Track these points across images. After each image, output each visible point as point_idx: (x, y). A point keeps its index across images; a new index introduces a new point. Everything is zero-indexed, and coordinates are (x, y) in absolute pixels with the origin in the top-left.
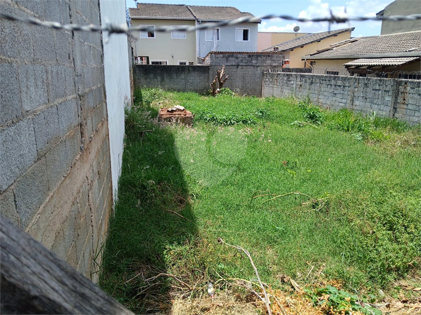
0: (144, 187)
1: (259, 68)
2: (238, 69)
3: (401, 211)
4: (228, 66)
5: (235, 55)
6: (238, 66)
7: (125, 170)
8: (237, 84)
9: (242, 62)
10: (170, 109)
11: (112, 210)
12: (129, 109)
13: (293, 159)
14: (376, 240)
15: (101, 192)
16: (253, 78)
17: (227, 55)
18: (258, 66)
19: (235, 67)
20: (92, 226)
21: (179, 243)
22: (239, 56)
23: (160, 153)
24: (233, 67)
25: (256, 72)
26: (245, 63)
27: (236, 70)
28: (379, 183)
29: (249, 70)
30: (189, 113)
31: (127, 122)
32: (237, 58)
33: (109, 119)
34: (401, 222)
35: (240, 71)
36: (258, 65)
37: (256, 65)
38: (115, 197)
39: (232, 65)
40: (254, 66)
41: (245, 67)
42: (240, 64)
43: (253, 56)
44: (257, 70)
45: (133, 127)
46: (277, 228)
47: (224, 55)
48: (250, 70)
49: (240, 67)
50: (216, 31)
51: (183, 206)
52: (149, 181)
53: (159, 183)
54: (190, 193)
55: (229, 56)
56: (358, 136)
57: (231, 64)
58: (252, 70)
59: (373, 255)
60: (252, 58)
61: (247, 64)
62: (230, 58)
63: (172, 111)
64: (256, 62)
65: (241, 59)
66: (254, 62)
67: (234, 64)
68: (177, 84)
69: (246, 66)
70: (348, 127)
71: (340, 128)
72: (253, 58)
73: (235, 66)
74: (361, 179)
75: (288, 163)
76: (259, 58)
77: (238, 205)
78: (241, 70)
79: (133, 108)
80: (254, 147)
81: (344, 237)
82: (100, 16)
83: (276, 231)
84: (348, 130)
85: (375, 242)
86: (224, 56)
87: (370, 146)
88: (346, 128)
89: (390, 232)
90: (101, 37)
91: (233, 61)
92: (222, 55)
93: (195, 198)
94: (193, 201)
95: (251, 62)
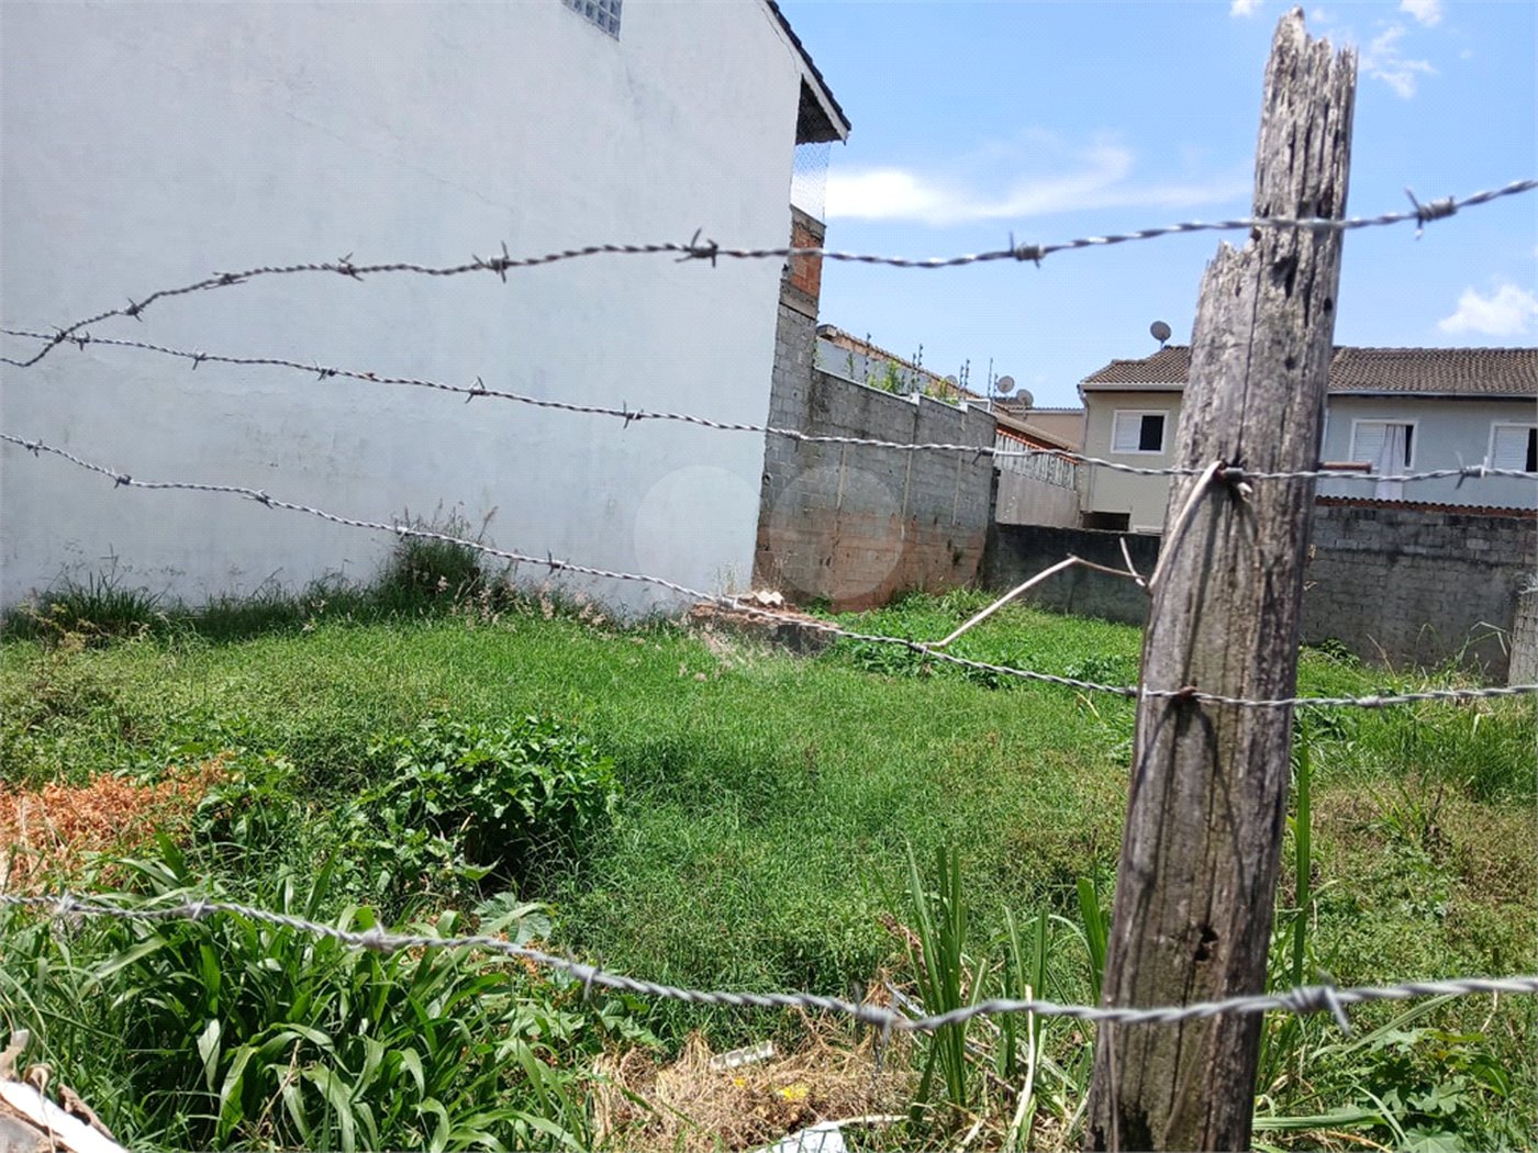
1: (1498, 574)
2: (1396, 569)
4: (1348, 550)
5: (1383, 512)
6: (1394, 555)
8: (1387, 626)
9: (1416, 543)
16: (1468, 610)
17: (1346, 510)
18: (1497, 565)
19: (1382, 560)
22: (1403, 516)
24: (1369, 559)
25: (1483, 590)
26: (1431, 546)
27: (1383, 572)
29: (1449, 575)
32: (1392, 524)
35: (1401, 578)
36: (1493, 558)
37: (1486, 558)
39: (1367, 551)
40: (1474, 563)
41: (1430, 563)
42: (1407, 549)
43: (1470, 520)
44: (1488, 581)
47: (1335, 509)
48: (1454, 578)
49: (1404, 561)
50: (1401, 433)
55: (1357, 513)
57: (1362, 546)
58: (1464, 577)
60: (1464, 530)
61: (1441, 552)
62: (1363, 524)
64: (1486, 547)
65: (1411, 529)
66: (1475, 545)
67: (1376, 546)
68: (1132, 600)
69: (1435, 558)
72: (1473, 529)
73: (1378, 553)
76: (1505, 533)
78: (1408, 571)
86: (1335, 513)
91: (1371, 535)
92: (1326, 509)
95: (1458, 543)
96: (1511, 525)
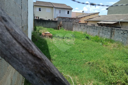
1: (72, 23)
3: (114, 66)
6: (66, 21)
8: (65, 27)
10: (45, 33)
12: (33, 32)
14: (108, 74)
16: (70, 25)
22: (66, 18)
23: (43, 46)
27: (65, 23)
28: (108, 57)
30: (51, 34)
31: (32, 36)
34: (114, 69)
45: (34, 38)
48: (69, 23)
50: (60, 11)
54: (52, 59)
56: (101, 44)
59: (107, 79)
63: (46, 34)
66: (71, 20)
68: (47, 26)
69: (68, 21)
70: (98, 41)
74: (102, 56)
75: (81, 51)
77: (66, 63)
78: (67, 23)
80: (71, 46)
81: (98, 73)
83: (78, 71)
84: (98, 42)
86: (62, 18)
87: (104, 47)
88: (97, 41)
89: (112, 72)
91: (64, 20)
94: (53, 61)
96: (73, 19)
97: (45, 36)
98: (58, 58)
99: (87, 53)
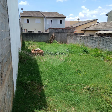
0: (26, 84)
1: (66, 33)
4: (55, 33)
5: (58, 29)
6: (59, 33)
7: (19, 76)
8: (59, 39)
9: (60, 31)
10: (35, 50)
11: (14, 95)
12: (20, 52)
13: (79, 68)
15: (10, 93)
16: (64, 37)
20: (6, 110)
21: (40, 109)
22: (59, 29)
23: (32, 69)
25: (65, 35)
28: (110, 79)
30: (42, 51)
31: (19, 57)
33: (13, 61)
36: (66, 32)
38: (15, 89)
40: (64, 33)
43: (64, 29)
45: (22, 58)
46: (76, 99)
47: (54, 29)
49: (60, 33)
50: (51, 21)
51: (40, 90)
52: (28, 81)
53: (31, 82)
54: (43, 85)
56: (102, 58)
62: (56, 30)
63: (36, 50)
66: (64, 31)
67: (57, 32)
68: (38, 39)
69: (62, 33)
70: (98, 55)
71: (95, 55)
75: (78, 71)
76: (66, 30)
77: (61, 89)
79: (21, 51)
80: (65, 64)
82: (9, 25)
84: (98, 56)
85: (111, 104)
88: (97, 56)
90: (10, 33)
91: (57, 31)
93: (45, 87)
94: (44, 88)
95: (63, 31)
96: (67, 29)
97: (35, 53)
98: (51, 83)
99: (86, 73)
